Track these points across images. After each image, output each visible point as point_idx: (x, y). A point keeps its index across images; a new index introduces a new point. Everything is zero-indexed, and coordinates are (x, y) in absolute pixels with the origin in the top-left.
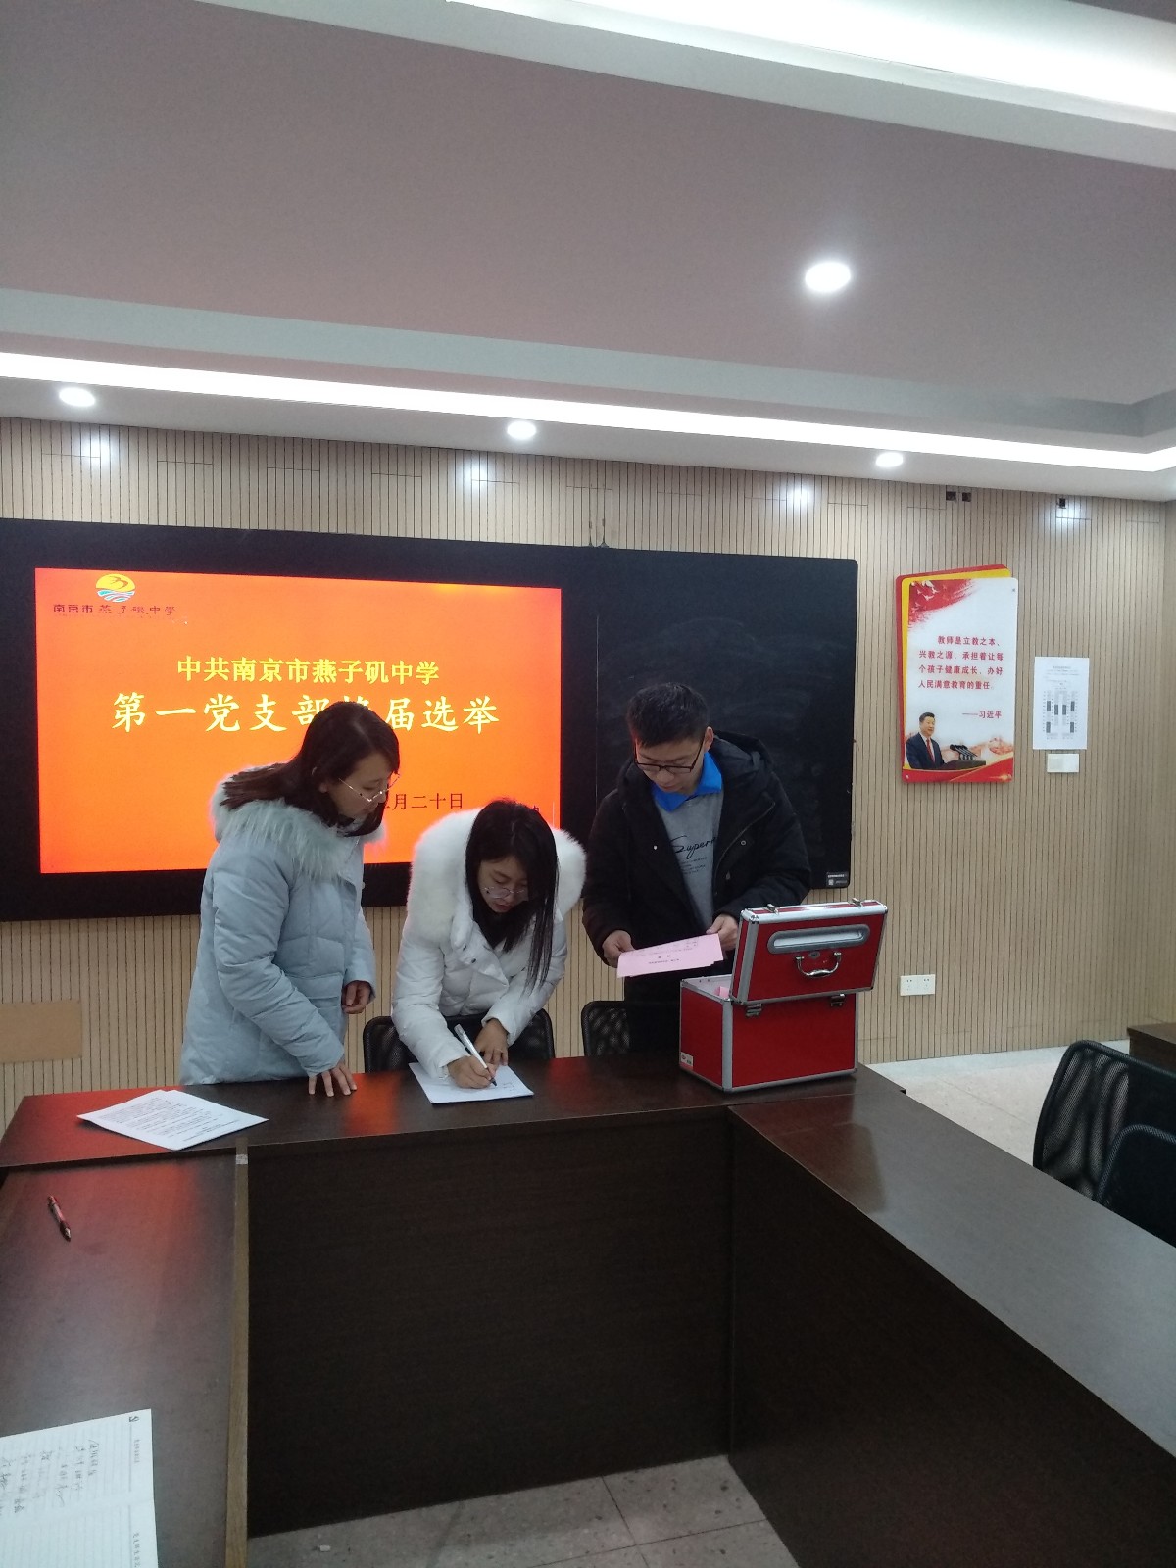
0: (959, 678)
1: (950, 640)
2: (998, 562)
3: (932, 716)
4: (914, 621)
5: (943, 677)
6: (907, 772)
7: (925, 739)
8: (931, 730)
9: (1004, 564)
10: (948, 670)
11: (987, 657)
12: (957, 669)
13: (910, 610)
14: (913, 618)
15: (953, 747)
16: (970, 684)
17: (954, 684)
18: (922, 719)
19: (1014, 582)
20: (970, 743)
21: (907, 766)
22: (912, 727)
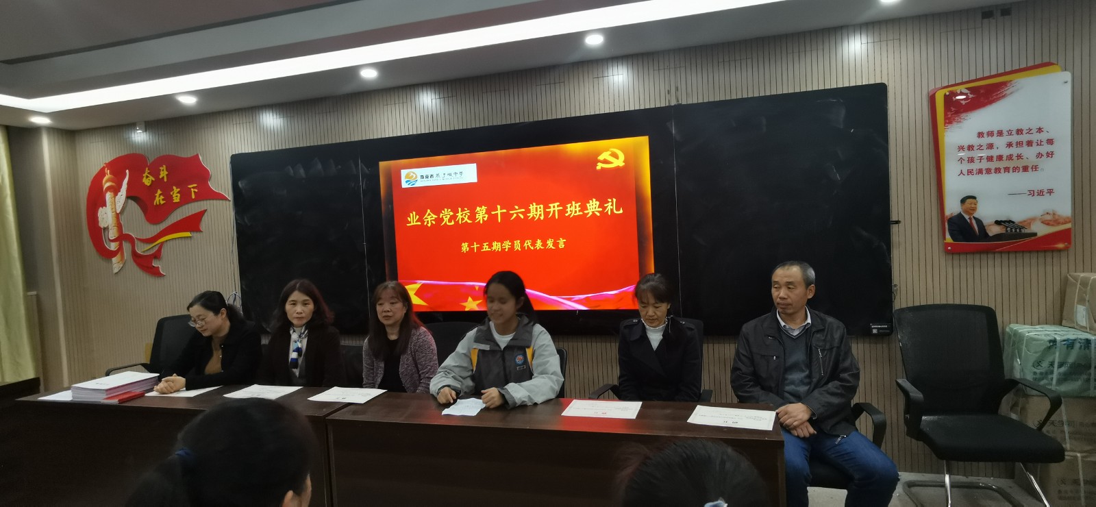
0: (1002, 165)
1: (990, 134)
2: (1046, 60)
3: (974, 198)
4: (950, 123)
5: (985, 165)
6: (948, 245)
7: (967, 217)
8: (974, 210)
9: (1053, 61)
10: (990, 159)
11: (1034, 144)
12: (1000, 158)
13: (946, 115)
14: (949, 121)
15: (998, 223)
16: (1015, 169)
17: (998, 170)
18: (963, 201)
19: (1067, 76)
20: (1017, 217)
21: (949, 239)
22: (952, 207)
